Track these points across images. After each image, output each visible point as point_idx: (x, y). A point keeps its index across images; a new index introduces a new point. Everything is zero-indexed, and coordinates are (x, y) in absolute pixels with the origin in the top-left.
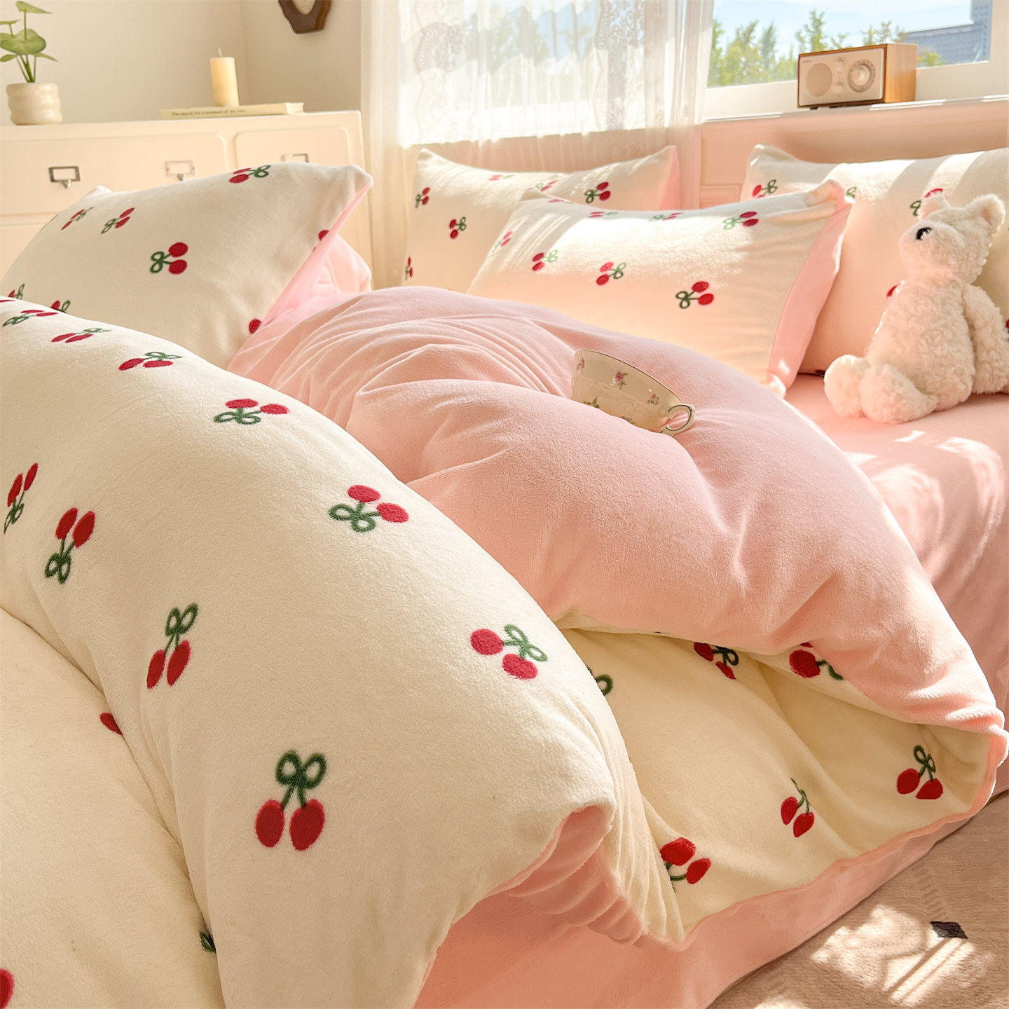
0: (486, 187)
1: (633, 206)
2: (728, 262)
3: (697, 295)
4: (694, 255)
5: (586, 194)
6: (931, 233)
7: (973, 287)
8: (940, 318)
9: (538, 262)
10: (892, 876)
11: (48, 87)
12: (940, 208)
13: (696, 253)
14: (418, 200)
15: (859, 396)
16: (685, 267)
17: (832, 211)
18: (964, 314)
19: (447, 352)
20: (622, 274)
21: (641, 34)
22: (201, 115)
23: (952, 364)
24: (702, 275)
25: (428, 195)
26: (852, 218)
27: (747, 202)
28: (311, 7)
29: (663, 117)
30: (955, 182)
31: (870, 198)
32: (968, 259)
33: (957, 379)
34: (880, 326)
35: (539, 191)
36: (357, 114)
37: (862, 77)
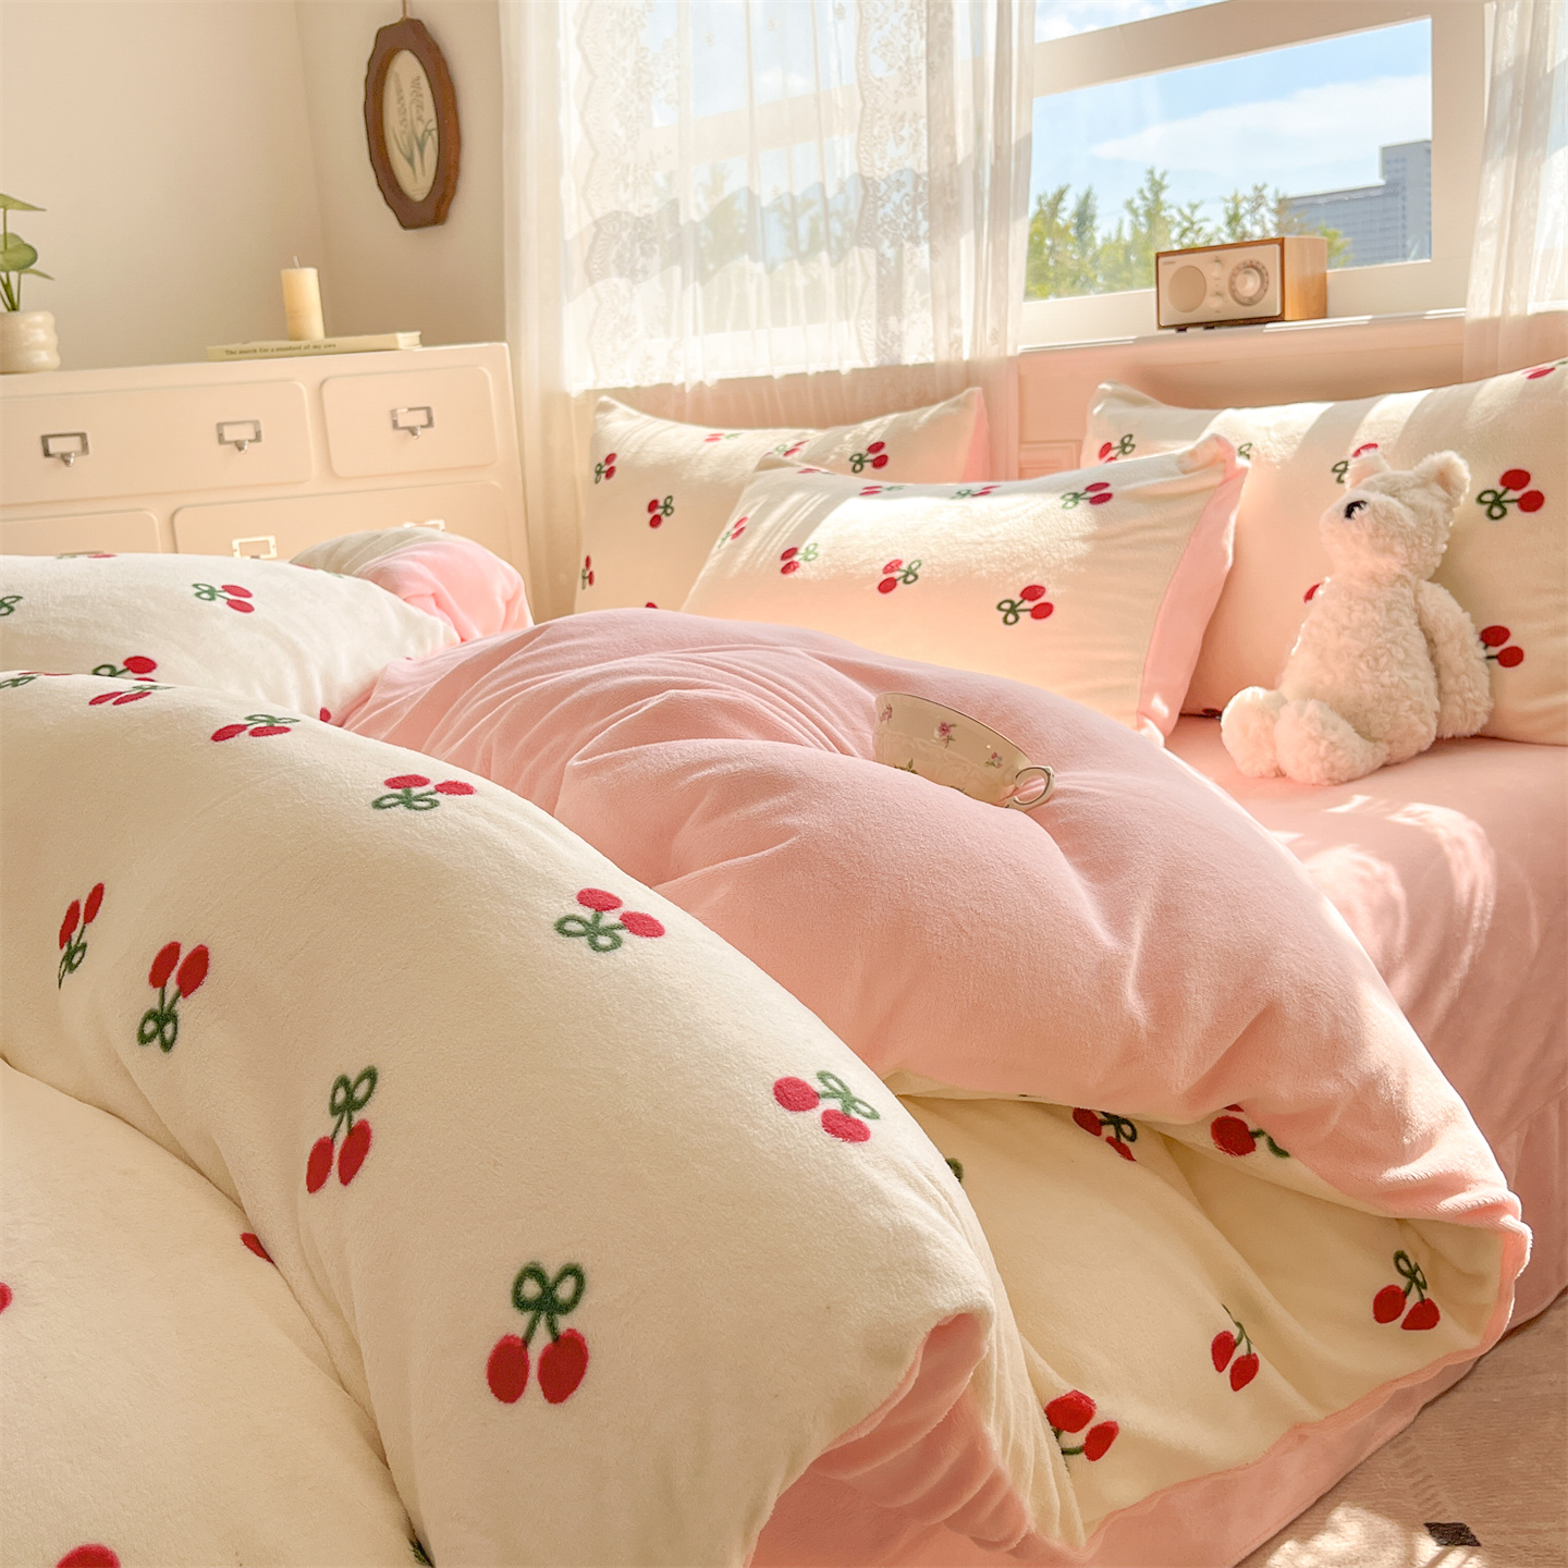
0: (701, 452)
1: (926, 478)
2: (1071, 556)
3: (1028, 605)
4: (1022, 548)
5: (851, 459)
6: (1367, 509)
7: (1429, 584)
8: (1385, 630)
9: (788, 561)
10: (1362, 1458)
11: (39, 318)
12: (1376, 472)
13: (1024, 544)
14: (598, 473)
15: (1274, 747)
16: (1009, 564)
17: (1219, 479)
18: (1420, 623)
19: (698, 701)
20: (916, 577)
21: (924, 226)
22: (269, 353)
23: (1407, 697)
24: (1034, 577)
25: (613, 464)
26: (1248, 487)
27: (1093, 469)
28: (426, 191)
29: (960, 346)
30: (1394, 435)
31: (1273, 460)
32: (1420, 544)
33: (1414, 718)
34: (1298, 644)
35: (781, 456)
36: (503, 348)
37: (1250, 285)
